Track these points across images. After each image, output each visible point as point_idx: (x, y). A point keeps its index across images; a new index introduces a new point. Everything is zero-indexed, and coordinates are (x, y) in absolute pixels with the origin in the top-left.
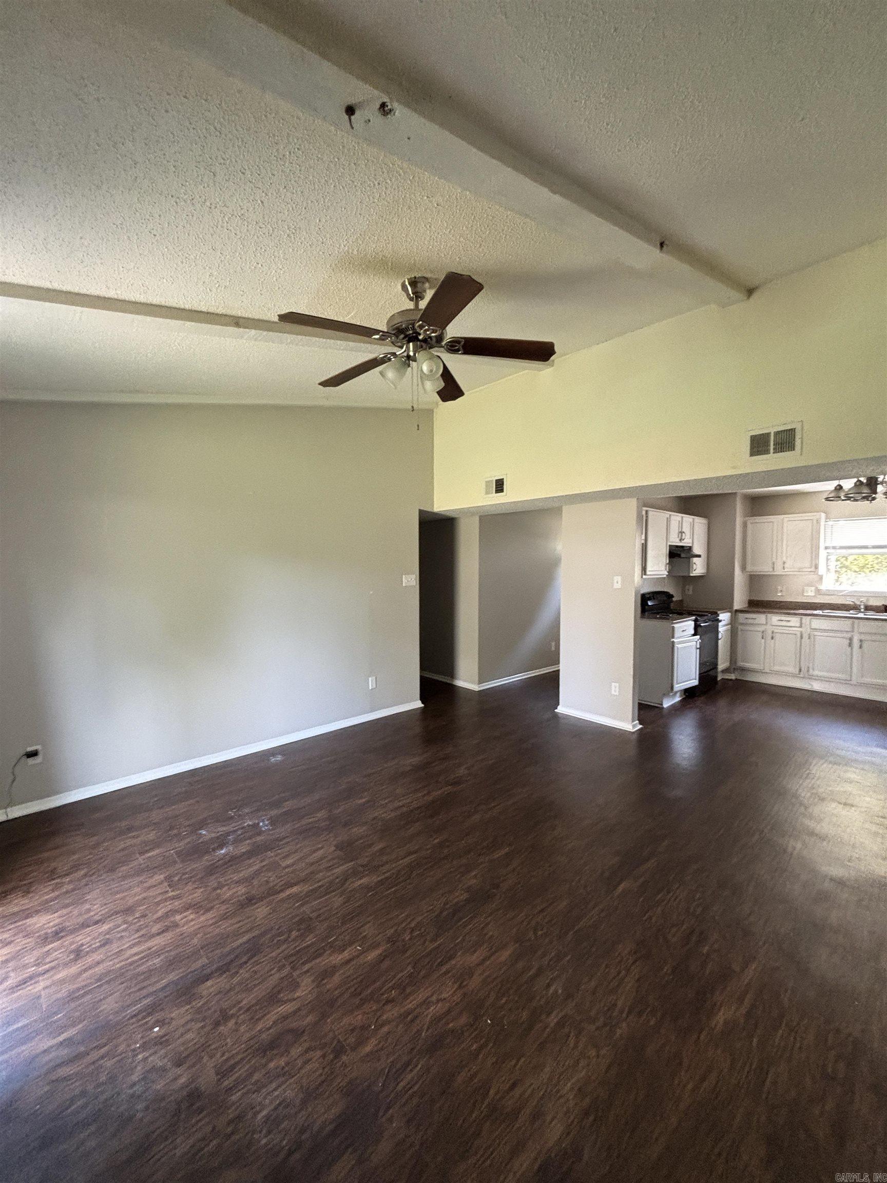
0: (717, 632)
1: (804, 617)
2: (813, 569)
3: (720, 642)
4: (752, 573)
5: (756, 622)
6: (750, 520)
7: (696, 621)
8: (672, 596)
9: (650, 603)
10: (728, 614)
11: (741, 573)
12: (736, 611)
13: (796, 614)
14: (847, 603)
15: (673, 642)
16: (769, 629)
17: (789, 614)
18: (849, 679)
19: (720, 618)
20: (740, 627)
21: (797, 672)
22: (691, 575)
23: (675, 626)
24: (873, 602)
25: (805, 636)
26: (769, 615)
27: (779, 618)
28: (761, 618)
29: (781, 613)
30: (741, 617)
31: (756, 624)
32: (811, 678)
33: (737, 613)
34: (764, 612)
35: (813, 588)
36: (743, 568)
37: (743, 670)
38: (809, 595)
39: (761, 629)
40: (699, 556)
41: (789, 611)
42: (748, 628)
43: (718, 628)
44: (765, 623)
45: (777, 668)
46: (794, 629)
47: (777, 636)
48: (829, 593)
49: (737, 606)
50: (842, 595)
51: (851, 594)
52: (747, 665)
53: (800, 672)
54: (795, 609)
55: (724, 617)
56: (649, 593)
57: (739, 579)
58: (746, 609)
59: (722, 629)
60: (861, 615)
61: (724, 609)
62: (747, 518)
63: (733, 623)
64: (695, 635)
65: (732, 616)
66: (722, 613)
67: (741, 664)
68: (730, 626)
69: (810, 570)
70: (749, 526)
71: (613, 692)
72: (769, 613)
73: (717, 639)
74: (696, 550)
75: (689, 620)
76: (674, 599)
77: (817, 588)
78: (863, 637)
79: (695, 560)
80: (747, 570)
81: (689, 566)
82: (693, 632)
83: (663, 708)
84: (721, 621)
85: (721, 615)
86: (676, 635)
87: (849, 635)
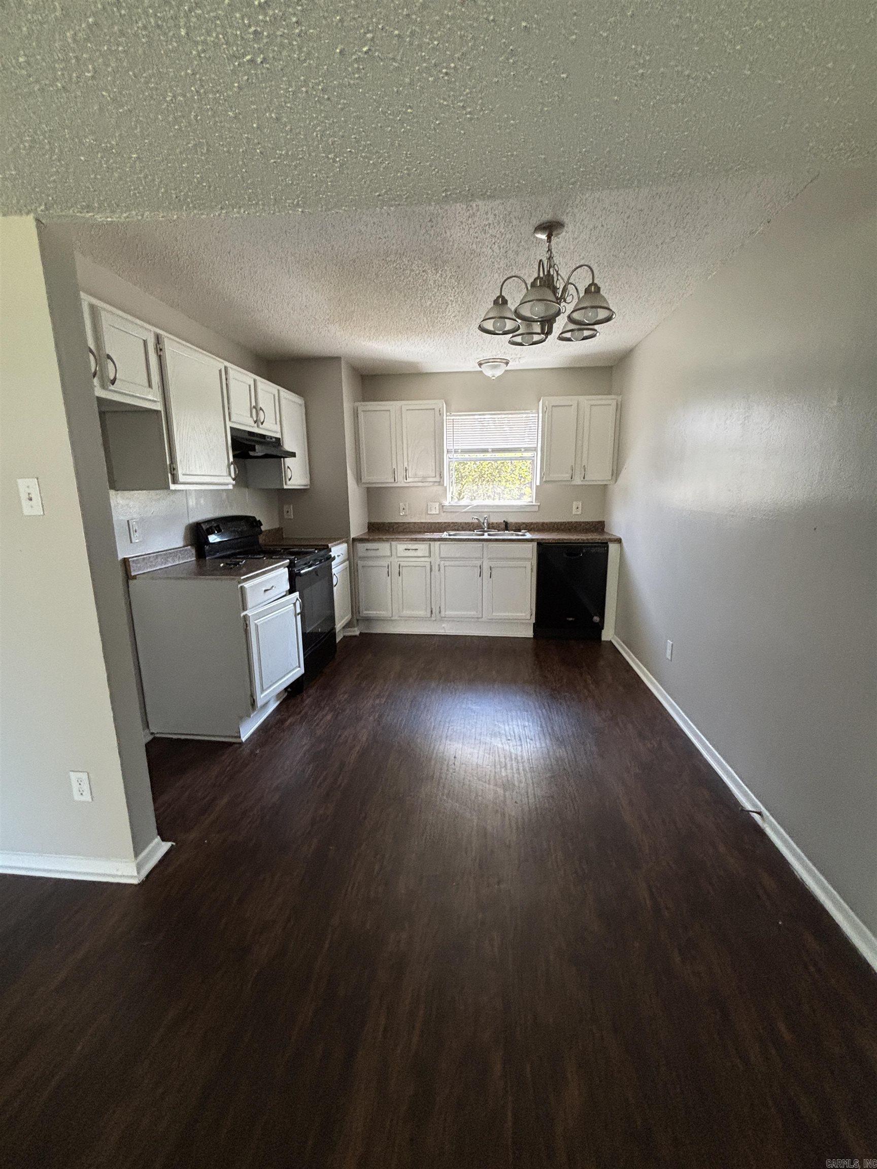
0: (330, 576)
1: (432, 543)
2: (438, 479)
3: (335, 589)
4: (370, 486)
5: (378, 553)
6: (362, 406)
7: (290, 567)
8: (259, 523)
9: (213, 539)
10: (344, 546)
11: (356, 486)
12: (354, 540)
13: (424, 540)
14: (470, 521)
15: (245, 617)
16: (395, 561)
17: (416, 540)
18: (480, 616)
19: (333, 554)
20: (360, 563)
21: (429, 616)
22: (285, 487)
23: (247, 585)
24: (494, 519)
25: (435, 568)
26: (394, 543)
27: (405, 546)
28: (383, 548)
29: (408, 540)
30: (361, 547)
31: (378, 557)
32: (442, 619)
33: (355, 543)
34: (387, 540)
35: (437, 505)
36: (359, 479)
37: (368, 620)
38: (434, 515)
39: (384, 563)
40: (293, 455)
41: (414, 536)
42: (370, 563)
43: (331, 569)
44: (389, 554)
45: (406, 613)
46: (423, 559)
47: (404, 571)
48: (453, 510)
49: (354, 534)
50: (465, 512)
51: (477, 510)
52: (372, 613)
53: (433, 614)
54: (420, 532)
55: (338, 551)
56: (208, 521)
57: (354, 494)
58: (367, 537)
59: (338, 569)
60: (486, 536)
61: (337, 539)
62: (357, 404)
63: (351, 559)
64: (291, 591)
65: (348, 546)
66: (333, 546)
67: (365, 613)
68: (347, 562)
69: (434, 480)
70: (361, 416)
71: (77, 797)
72: (393, 540)
73: (331, 586)
74: (289, 445)
75: (280, 567)
76: (263, 528)
77: (440, 504)
78: (492, 564)
79: (289, 461)
80: (363, 481)
81: (279, 472)
82: (288, 587)
83: (241, 743)
84: (334, 558)
85: (333, 549)
86: (250, 603)
87: (478, 563)
